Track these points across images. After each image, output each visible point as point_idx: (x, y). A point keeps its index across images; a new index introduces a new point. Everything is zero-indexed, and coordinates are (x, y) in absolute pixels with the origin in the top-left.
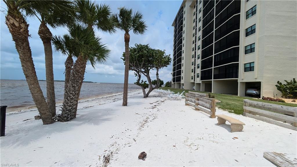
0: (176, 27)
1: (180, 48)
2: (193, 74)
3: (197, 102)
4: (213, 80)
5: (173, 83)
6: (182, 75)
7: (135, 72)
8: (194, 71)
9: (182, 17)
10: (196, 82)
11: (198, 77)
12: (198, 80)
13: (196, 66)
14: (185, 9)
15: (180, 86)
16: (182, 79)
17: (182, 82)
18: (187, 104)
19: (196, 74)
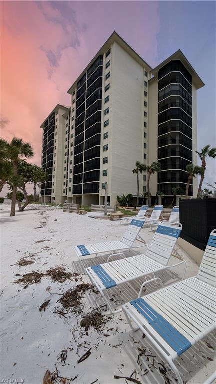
0: (46, 131)
1: (51, 157)
2: (65, 187)
3: (71, 208)
4: (83, 194)
5: (40, 196)
6: (53, 188)
7: (9, 185)
8: (66, 184)
9: (53, 123)
10: (68, 196)
11: (70, 190)
12: (70, 194)
13: (69, 180)
14: (57, 116)
15: (51, 199)
16: (53, 192)
17: (53, 195)
18: (64, 211)
19: (68, 188)
